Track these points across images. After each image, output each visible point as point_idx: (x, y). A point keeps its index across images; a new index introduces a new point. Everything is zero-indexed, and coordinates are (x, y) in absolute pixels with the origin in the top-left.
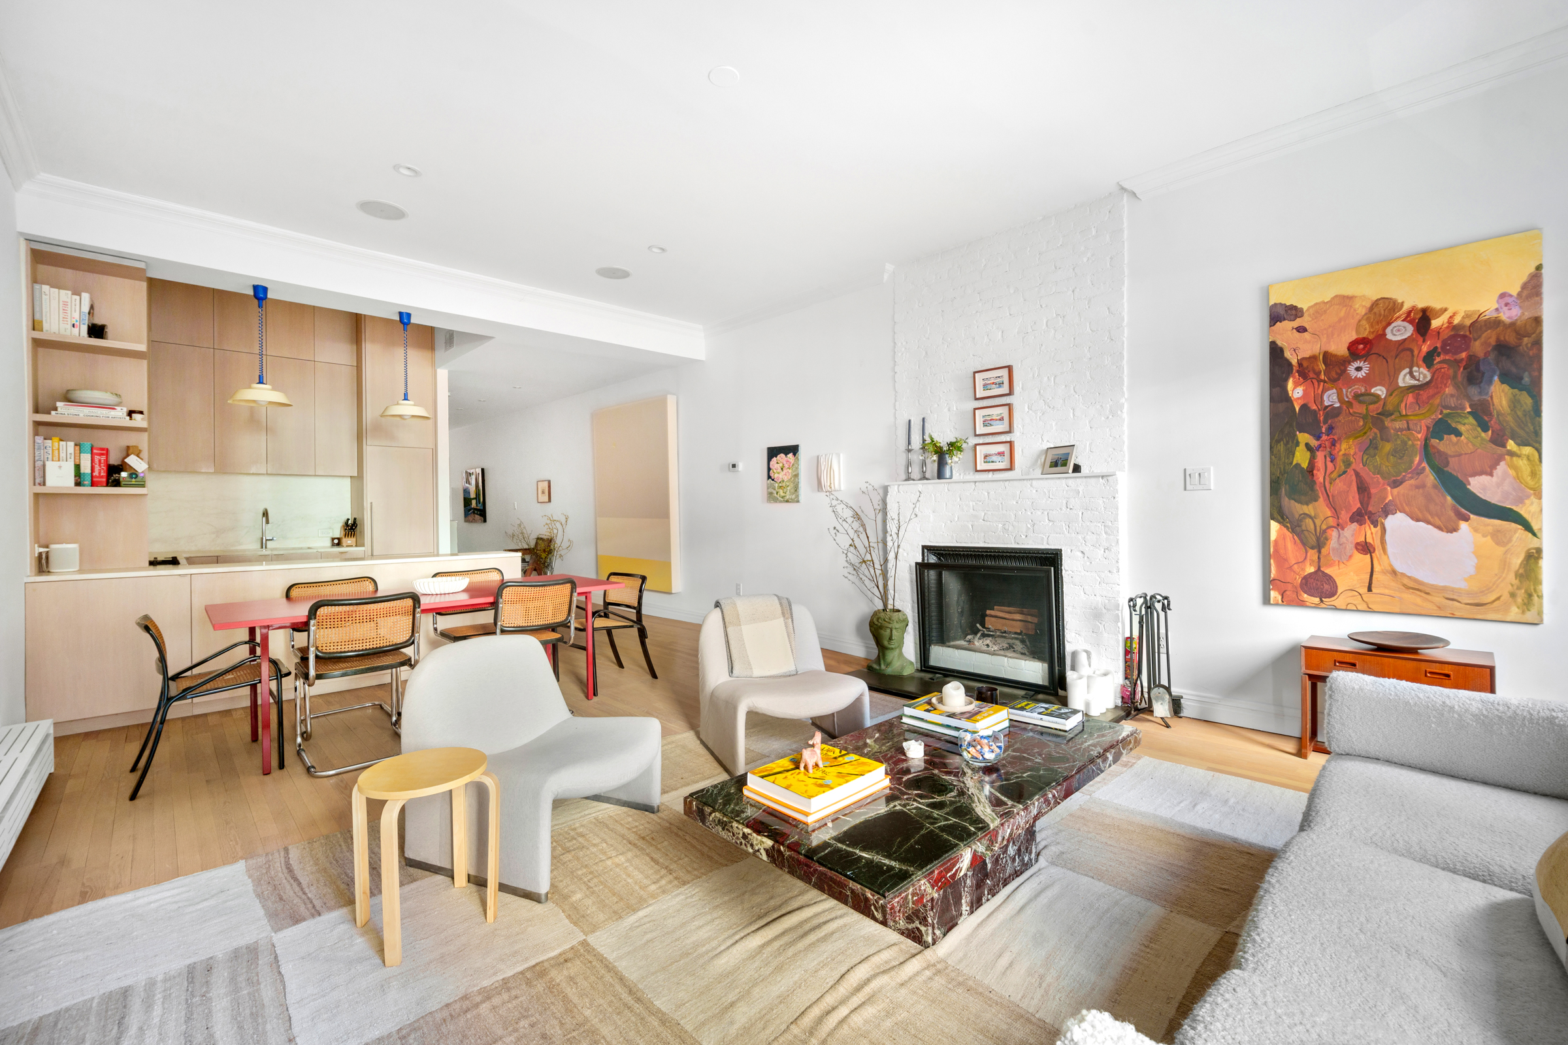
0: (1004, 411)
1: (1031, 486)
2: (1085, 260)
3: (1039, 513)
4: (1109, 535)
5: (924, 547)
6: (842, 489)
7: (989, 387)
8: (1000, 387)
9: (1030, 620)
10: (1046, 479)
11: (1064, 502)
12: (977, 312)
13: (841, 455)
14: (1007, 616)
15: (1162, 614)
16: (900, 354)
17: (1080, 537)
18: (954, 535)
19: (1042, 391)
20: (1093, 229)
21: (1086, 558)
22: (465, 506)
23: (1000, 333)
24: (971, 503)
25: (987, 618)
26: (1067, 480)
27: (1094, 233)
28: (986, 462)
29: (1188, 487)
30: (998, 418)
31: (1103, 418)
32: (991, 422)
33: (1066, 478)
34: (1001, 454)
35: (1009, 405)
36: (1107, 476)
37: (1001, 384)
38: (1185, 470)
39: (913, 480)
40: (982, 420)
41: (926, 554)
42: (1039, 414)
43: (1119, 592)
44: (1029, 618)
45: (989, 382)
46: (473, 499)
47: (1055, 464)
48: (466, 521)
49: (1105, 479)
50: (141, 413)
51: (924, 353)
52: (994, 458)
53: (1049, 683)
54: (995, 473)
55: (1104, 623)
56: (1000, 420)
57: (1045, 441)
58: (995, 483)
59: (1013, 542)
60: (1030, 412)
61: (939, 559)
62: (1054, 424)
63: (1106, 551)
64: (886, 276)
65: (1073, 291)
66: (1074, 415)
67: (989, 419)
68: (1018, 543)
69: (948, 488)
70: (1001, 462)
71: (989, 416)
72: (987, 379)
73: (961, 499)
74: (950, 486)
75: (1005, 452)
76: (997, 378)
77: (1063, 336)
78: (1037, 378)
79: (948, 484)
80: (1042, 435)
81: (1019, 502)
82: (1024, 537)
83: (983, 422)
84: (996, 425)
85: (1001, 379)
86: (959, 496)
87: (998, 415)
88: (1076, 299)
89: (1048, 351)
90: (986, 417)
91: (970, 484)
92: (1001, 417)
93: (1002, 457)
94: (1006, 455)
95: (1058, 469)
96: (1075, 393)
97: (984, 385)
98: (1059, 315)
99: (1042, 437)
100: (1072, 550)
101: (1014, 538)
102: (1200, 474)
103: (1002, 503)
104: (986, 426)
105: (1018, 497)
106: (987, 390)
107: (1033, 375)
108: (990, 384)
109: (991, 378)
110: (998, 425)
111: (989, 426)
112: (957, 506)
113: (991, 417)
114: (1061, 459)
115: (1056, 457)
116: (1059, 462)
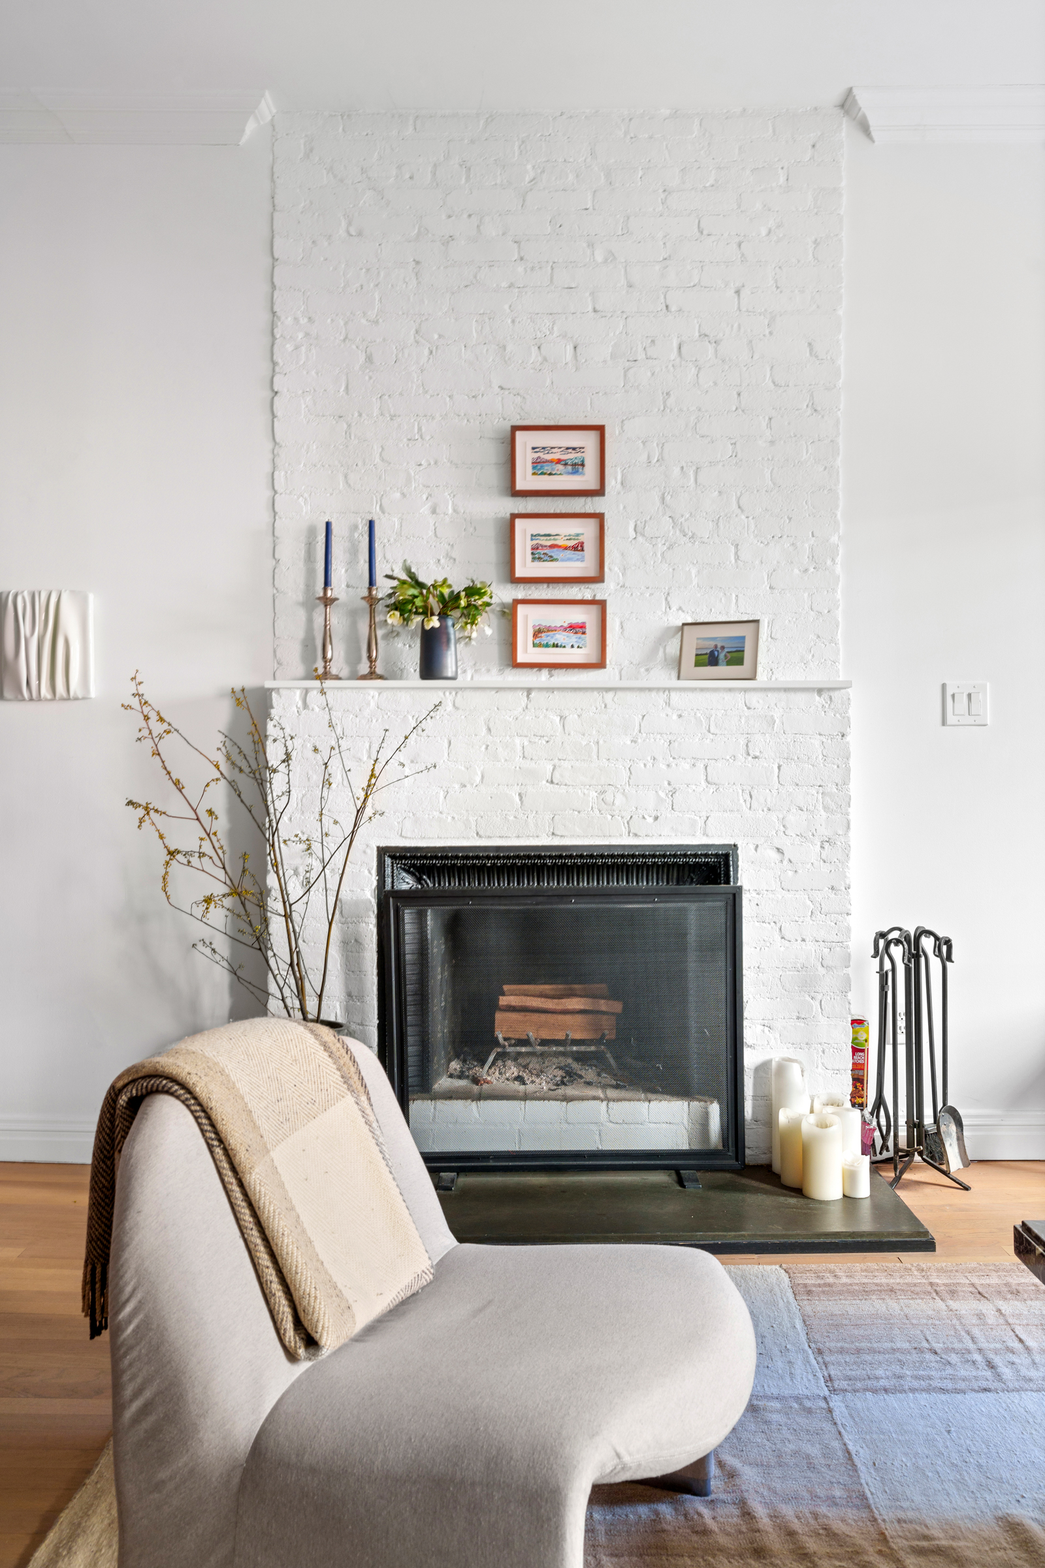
0: (585, 530)
1: (668, 704)
2: (764, 232)
3: (686, 766)
4: (832, 812)
5: (382, 852)
6: (93, 694)
7: (547, 468)
8: (575, 472)
9: (604, 1008)
10: (702, 690)
11: (742, 742)
12: (511, 286)
13: (91, 598)
14: (550, 1004)
15: (935, 964)
16: (289, 347)
17: (775, 819)
18: (472, 819)
19: (668, 498)
20: (780, 171)
21: (786, 862)
23: (570, 348)
24: (517, 741)
25: (498, 1016)
26: (749, 695)
27: (782, 180)
28: (540, 645)
29: (950, 718)
30: (571, 543)
31: (796, 571)
32: (554, 553)
33: (746, 690)
34: (577, 628)
35: (600, 517)
36: (829, 689)
37: (577, 467)
38: (944, 686)
39: (338, 678)
40: (529, 544)
41: (388, 871)
42: (661, 548)
43: (849, 929)
44: (603, 1005)
45: (549, 457)
47: (710, 659)
49: (825, 695)
51: (362, 358)
52: (560, 637)
53: (723, 1146)
54: (556, 672)
55: (819, 997)
56: (574, 548)
57: (674, 609)
58: (580, 694)
59: (625, 831)
60: (640, 539)
61: (419, 880)
62: (694, 572)
63: (826, 845)
64: (251, 127)
65: (738, 292)
66: (737, 558)
67: (549, 543)
68: (636, 835)
69: (454, 701)
70: (576, 646)
71: (549, 538)
72: (543, 448)
73: (489, 730)
74: (459, 695)
75: (584, 623)
76: (568, 448)
77: (715, 384)
78: (657, 465)
79: (454, 693)
80: (668, 594)
81: (639, 741)
82: (650, 820)
83: (532, 549)
84: (563, 560)
85: (579, 455)
86: (485, 723)
87: (569, 535)
88: (744, 309)
89: (681, 410)
90: (542, 538)
91: (501, 694)
92: (576, 542)
93: (579, 635)
94: (587, 631)
95: (722, 670)
96: (739, 511)
97: (536, 463)
98: (706, 336)
99: (666, 599)
100: (757, 846)
101: (628, 823)
102: (969, 696)
103: (598, 743)
104: (540, 559)
105: (637, 728)
106: (543, 474)
107: (649, 457)
108: (551, 461)
109: (552, 448)
110: (569, 559)
111: (546, 561)
112: (481, 747)
113: (554, 539)
114: (726, 650)
115: (711, 644)
116: (722, 656)
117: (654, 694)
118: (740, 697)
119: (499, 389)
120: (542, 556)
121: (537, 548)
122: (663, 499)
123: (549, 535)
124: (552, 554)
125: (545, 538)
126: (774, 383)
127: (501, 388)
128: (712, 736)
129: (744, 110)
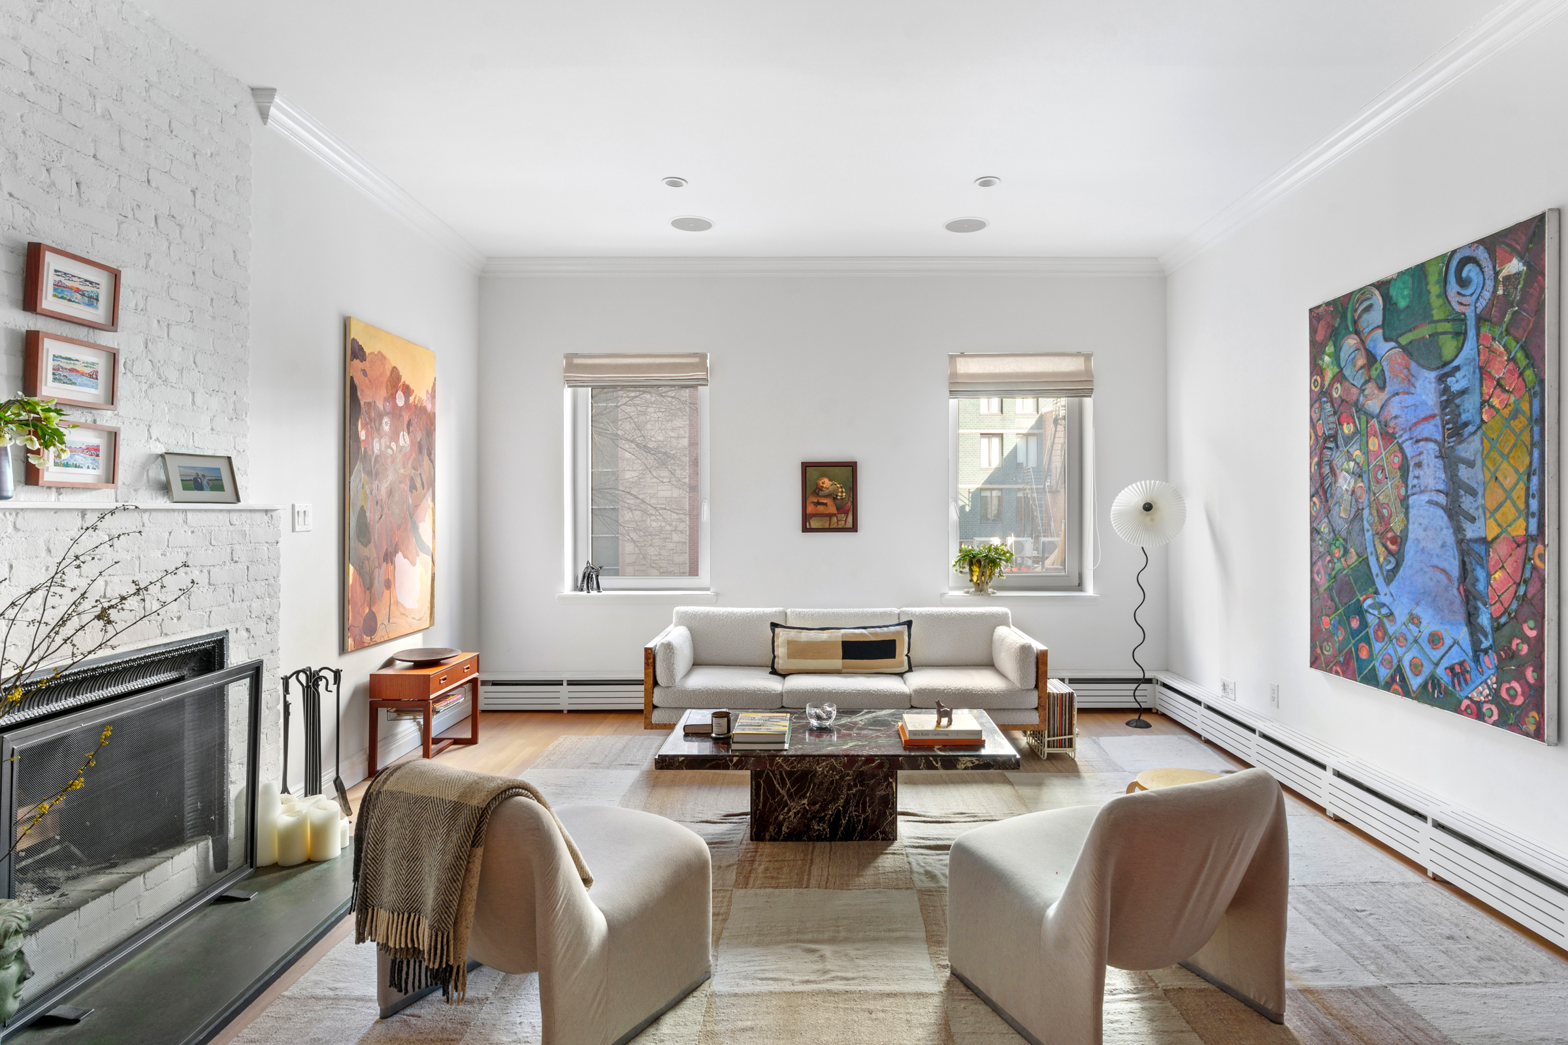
0: (100, 361)
4: (272, 598)
7: (67, 294)
8: (90, 305)
11: (229, 551)
12: (22, 95)
17: (245, 607)
20: (218, 113)
21: (250, 639)
27: (219, 120)
28: (62, 465)
29: (298, 528)
30: (88, 370)
32: (72, 376)
34: (92, 451)
35: (109, 351)
36: (270, 511)
37: (92, 300)
38: (293, 506)
40: (52, 364)
45: (69, 283)
47: (194, 483)
49: (270, 514)
52: (79, 458)
56: (90, 376)
57: (155, 439)
62: (166, 410)
63: (270, 623)
65: (193, 192)
67: (69, 367)
68: (166, 634)
69: (15, 523)
70: (91, 467)
71: (69, 362)
72: (65, 274)
73: (49, 551)
74: (20, 516)
75: (98, 446)
76: (86, 281)
77: (180, 259)
78: (142, 313)
79: (14, 514)
80: (150, 426)
81: (168, 554)
82: (175, 620)
83: (54, 369)
84: (81, 385)
85: (95, 289)
86: (45, 544)
87: (87, 363)
88: (198, 208)
89: (158, 272)
90: (63, 360)
91: (59, 514)
92: (92, 370)
93: (94, 457)
94: (101, 453)
95: (206, 494)
96: (194, 366)
97: (58, 286)
98: (173, 217)
99: (148, 430)
100: (237, 629)
101: (161, 625)
102: (305, 512)
103: (139, 558)
104: (60, 381)
105: (166, 543)
106: (62, 298)
107: (136, 305)
108: (71, 288)
109: (73, 276)
110: (86, 385)
111: (66, 383)
112: (41, 569)
113: (74, 364)
114: (207, 478)
115: (193, 472)
116: (205, 483)
117: (176, 514)
118: (223, 518)
119: (8, 196)
120: (62, 378)
121: (58, 370)
122: (147, 344)
123: (70, 359)
124: (72, 378)
125: (66, 361)
126: (214, 272)
127: (11, 195)
128: (212, 548)
129: (197, 51)
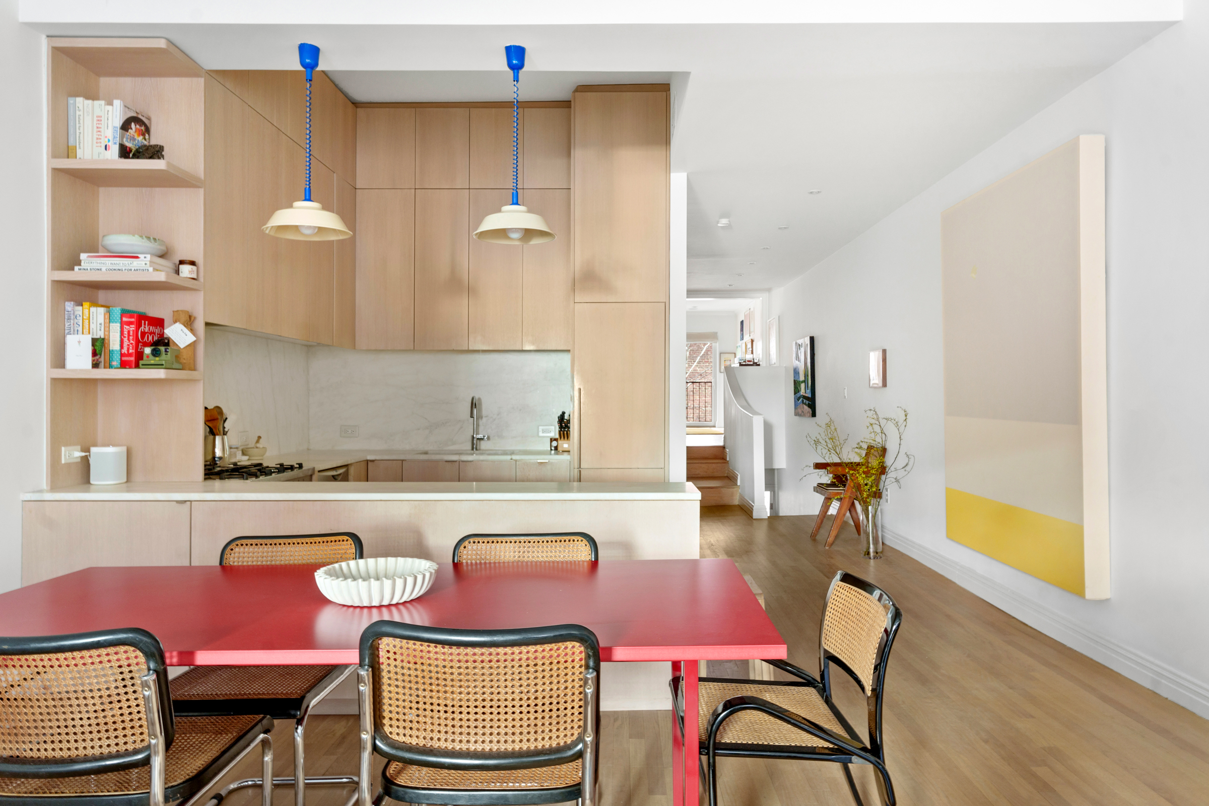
22: (795, 393)
46: (802, 382)
48: (796, 414)
50: (193, 263)
